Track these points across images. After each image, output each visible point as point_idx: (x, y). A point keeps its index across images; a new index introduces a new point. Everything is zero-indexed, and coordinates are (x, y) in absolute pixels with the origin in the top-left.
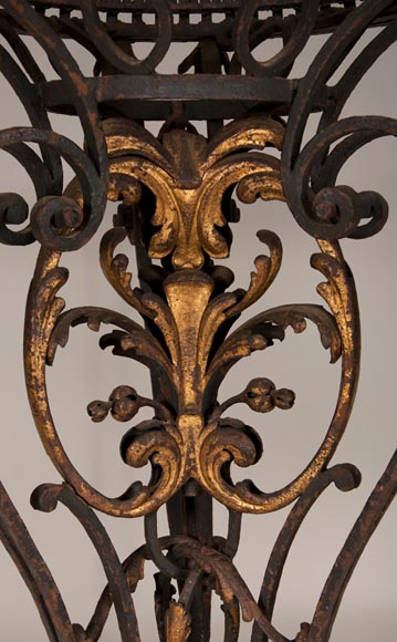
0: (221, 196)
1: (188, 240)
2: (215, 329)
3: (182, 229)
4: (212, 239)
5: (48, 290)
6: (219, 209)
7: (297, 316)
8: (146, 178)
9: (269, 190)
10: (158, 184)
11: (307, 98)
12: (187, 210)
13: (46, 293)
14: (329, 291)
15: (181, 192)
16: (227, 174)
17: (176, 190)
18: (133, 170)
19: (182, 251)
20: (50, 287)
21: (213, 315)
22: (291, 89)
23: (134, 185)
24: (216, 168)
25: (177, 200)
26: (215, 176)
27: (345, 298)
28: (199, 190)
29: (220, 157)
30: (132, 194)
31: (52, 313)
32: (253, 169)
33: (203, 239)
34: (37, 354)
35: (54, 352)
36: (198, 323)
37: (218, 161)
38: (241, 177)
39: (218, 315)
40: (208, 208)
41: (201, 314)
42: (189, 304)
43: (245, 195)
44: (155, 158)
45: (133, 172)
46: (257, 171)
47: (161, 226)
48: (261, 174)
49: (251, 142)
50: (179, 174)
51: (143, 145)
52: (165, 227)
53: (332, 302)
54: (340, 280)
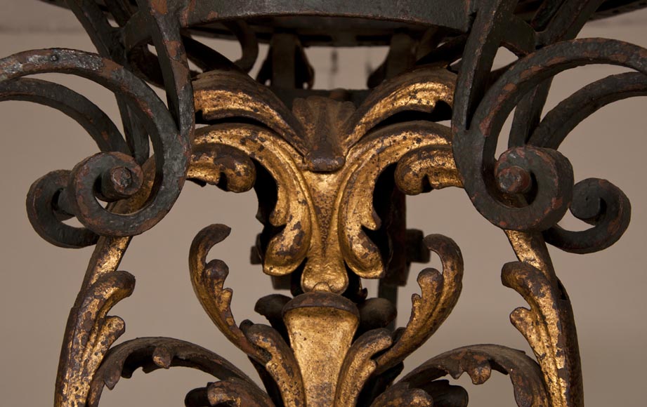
0: (372, 183)
1: (324, 250)
2: (359, 385)
3: (316, 232)
4: (358, 248)
5: (97, 301)
6: (369, 203)
7: (476, 357)
8: (262, 153)
9: (440, 171)
10: (281, 164)
11: (491, 23)
12: (322, 205)
13: (92, 306)
14: (529, 319)
15: (314, 176)
16: (382, 150)
17: (307, 174)
18: (243, 142)
19: (317, 268)
20: (100, 297)
21: (356, 363)
22: (468, 11)
23: (242, 162)
24: (366, 142)
25: (309, 188)
26: (363, 153)
27: (554, 330)
28: (340, 174)
29: (372, 125)
30: (239, 174)
31: (102, 338)
32: (419, 141)
33: (346, 248)
34: (72, 398)
35: (98, 397)
36: (335, 377)
37: (369, 132)
38: (401, 153)
39: (364, 362)
40: (354, 201)
41: (340, 362)
42: (324, 347)
43: (406, 179)
44: (276, 124)
45: (243, 143)
46: (424, 143)
47: (284, 226)
48: (429, 149)
49: (415, 102)
50: (312, 150)
51: (259, 106)
52: (288, 227)
53: (534, 337)
54: (546, 303)
